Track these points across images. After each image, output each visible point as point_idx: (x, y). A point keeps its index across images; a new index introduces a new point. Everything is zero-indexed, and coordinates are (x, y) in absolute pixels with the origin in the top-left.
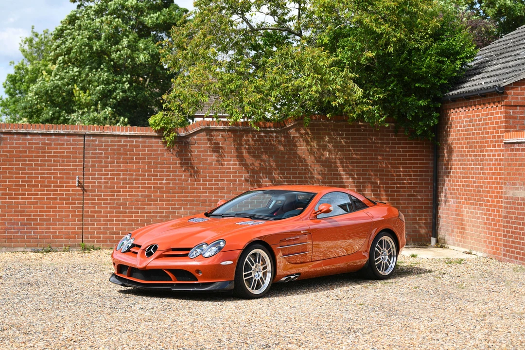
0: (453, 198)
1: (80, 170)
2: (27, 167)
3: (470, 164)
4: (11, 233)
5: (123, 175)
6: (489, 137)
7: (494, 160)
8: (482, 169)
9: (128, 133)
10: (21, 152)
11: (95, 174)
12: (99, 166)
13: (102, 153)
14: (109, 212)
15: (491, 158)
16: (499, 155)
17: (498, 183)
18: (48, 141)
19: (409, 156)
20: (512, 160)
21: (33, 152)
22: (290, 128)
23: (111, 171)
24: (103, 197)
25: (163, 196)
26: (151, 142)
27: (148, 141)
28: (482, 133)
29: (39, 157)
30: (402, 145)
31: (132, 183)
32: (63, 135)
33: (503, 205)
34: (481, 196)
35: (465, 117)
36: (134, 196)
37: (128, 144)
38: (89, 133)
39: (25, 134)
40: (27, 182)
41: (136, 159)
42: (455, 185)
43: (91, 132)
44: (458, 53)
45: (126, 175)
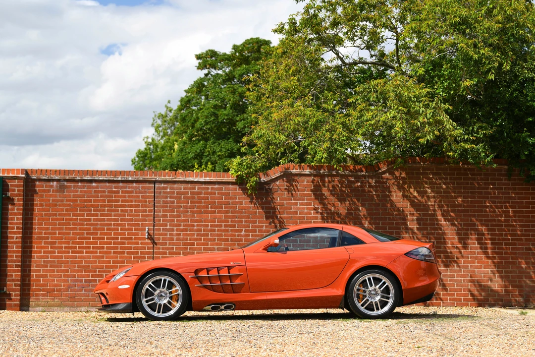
1: (149, 220)
2: (92, 218)
4: (74, 290)
5: (198, 225)
9: (202, 180)
10: (85, 201)
11: (166, 225)
12: (170, 216)
13: (173, 202)
18: (115, 188)
19: (526, 203)
21: (98, 201)
22: (384, 173)
23: (184, 221)
24: (175, 250)
26: (229, 189)
27: (225, 188)
29: (105, 206)
30: (517, 191)
31: (207, 235)
32: (132, 182)
37: (203, 191)
38: (160, 179)
39: (91, 181)
40: (92, 234)
41: (211, 207)
43: (163, 178)
45: (201, 226)
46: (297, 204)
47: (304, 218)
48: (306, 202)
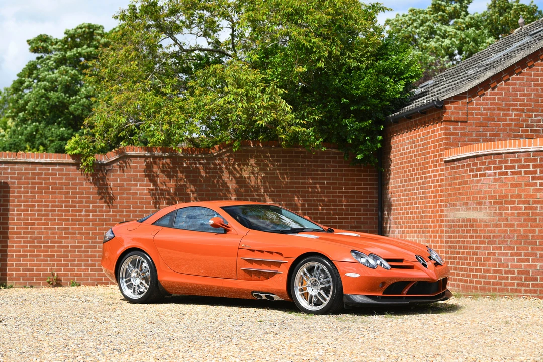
0: (397, 228)
3: (413, 189)
5: (38, 206)
6: (430, 157)
7: (435, 181)
8: (424, 193)
9: (43, 161)
13: (14, 183)
14: (22, 247)
15: (433, 179)
16: (440, 176)
17: (440, 206)
19: (352, 184)
20: (453, 179)
23: (24, 201)
24: (15, 230)
25: (82, 229)
26: (69, 170)
27: (66, 169)
28: (424, 154)
31: (48, 215)
33: (445, 229)
34: (424, 222)
35: (407, 139)
36: (50, 229)
37: (44, 172)
41: (52, 188)
42: (399, 214)
43: (3, 159)
44: (402, 73)
45: (41, 206)
46: (136, 185)
47: (143, 198)
48: (145, 183)
